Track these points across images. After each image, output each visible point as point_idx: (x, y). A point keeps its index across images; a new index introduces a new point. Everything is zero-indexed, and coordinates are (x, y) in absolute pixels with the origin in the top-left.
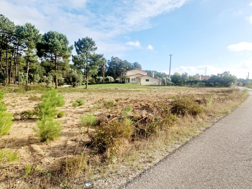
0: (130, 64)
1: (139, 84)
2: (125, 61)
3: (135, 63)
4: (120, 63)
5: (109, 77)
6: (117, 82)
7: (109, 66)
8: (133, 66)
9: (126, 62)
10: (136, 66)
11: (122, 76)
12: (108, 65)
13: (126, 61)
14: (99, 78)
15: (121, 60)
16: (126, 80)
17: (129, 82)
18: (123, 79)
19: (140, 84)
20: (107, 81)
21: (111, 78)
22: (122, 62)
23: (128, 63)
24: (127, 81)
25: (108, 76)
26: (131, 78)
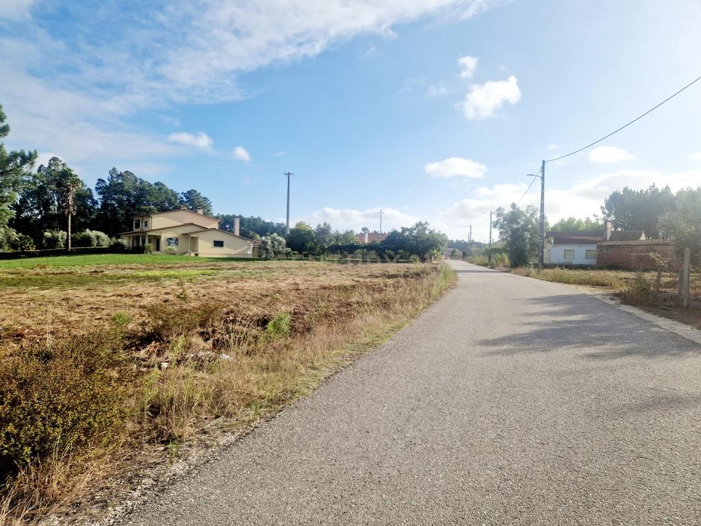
0: (175, 195)
1: (193, 255)
2: (156, 184)
3: (189, 192)
4: (141, 190)
5: (94, 231)
6: (116, 249)
7: (101, 196)
8: (185, 199)
9: (160, 189)
10: (193, 202)
11: (135, 230)
12: (100, 193)
13: (162, 184)
14: (53, 237)
15: (142, 182)
16: (147, 244)
17: (158, 249)
18: (137, 238)
19: (196, 255)
20: (83, 247)
21: (98, 237)
22: (147, 188)
23: (166, 192)
24: (152, 246)
25: (88, 230)
26: (164, 236)
